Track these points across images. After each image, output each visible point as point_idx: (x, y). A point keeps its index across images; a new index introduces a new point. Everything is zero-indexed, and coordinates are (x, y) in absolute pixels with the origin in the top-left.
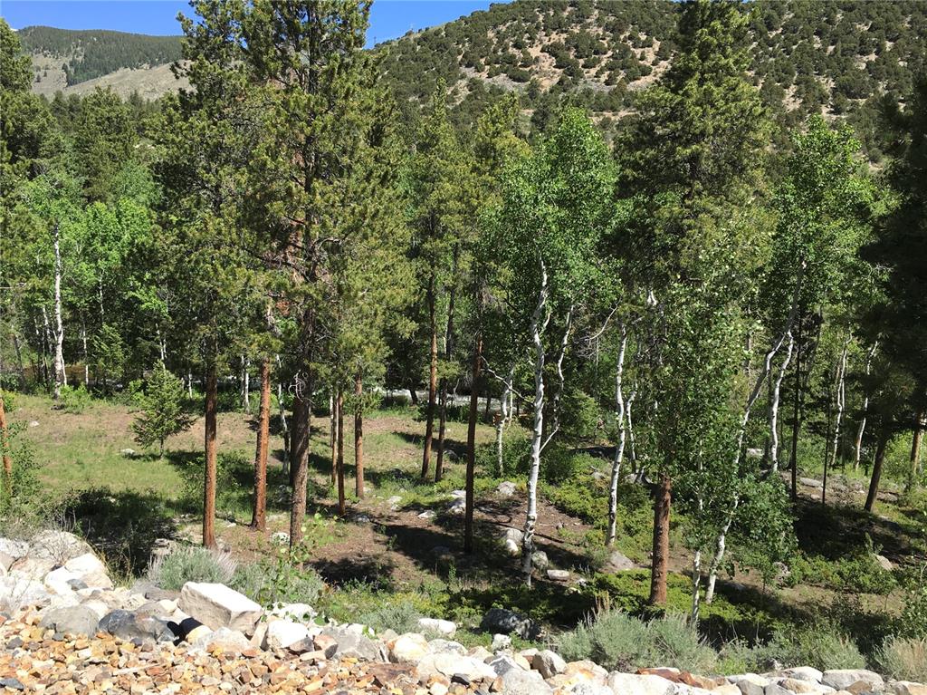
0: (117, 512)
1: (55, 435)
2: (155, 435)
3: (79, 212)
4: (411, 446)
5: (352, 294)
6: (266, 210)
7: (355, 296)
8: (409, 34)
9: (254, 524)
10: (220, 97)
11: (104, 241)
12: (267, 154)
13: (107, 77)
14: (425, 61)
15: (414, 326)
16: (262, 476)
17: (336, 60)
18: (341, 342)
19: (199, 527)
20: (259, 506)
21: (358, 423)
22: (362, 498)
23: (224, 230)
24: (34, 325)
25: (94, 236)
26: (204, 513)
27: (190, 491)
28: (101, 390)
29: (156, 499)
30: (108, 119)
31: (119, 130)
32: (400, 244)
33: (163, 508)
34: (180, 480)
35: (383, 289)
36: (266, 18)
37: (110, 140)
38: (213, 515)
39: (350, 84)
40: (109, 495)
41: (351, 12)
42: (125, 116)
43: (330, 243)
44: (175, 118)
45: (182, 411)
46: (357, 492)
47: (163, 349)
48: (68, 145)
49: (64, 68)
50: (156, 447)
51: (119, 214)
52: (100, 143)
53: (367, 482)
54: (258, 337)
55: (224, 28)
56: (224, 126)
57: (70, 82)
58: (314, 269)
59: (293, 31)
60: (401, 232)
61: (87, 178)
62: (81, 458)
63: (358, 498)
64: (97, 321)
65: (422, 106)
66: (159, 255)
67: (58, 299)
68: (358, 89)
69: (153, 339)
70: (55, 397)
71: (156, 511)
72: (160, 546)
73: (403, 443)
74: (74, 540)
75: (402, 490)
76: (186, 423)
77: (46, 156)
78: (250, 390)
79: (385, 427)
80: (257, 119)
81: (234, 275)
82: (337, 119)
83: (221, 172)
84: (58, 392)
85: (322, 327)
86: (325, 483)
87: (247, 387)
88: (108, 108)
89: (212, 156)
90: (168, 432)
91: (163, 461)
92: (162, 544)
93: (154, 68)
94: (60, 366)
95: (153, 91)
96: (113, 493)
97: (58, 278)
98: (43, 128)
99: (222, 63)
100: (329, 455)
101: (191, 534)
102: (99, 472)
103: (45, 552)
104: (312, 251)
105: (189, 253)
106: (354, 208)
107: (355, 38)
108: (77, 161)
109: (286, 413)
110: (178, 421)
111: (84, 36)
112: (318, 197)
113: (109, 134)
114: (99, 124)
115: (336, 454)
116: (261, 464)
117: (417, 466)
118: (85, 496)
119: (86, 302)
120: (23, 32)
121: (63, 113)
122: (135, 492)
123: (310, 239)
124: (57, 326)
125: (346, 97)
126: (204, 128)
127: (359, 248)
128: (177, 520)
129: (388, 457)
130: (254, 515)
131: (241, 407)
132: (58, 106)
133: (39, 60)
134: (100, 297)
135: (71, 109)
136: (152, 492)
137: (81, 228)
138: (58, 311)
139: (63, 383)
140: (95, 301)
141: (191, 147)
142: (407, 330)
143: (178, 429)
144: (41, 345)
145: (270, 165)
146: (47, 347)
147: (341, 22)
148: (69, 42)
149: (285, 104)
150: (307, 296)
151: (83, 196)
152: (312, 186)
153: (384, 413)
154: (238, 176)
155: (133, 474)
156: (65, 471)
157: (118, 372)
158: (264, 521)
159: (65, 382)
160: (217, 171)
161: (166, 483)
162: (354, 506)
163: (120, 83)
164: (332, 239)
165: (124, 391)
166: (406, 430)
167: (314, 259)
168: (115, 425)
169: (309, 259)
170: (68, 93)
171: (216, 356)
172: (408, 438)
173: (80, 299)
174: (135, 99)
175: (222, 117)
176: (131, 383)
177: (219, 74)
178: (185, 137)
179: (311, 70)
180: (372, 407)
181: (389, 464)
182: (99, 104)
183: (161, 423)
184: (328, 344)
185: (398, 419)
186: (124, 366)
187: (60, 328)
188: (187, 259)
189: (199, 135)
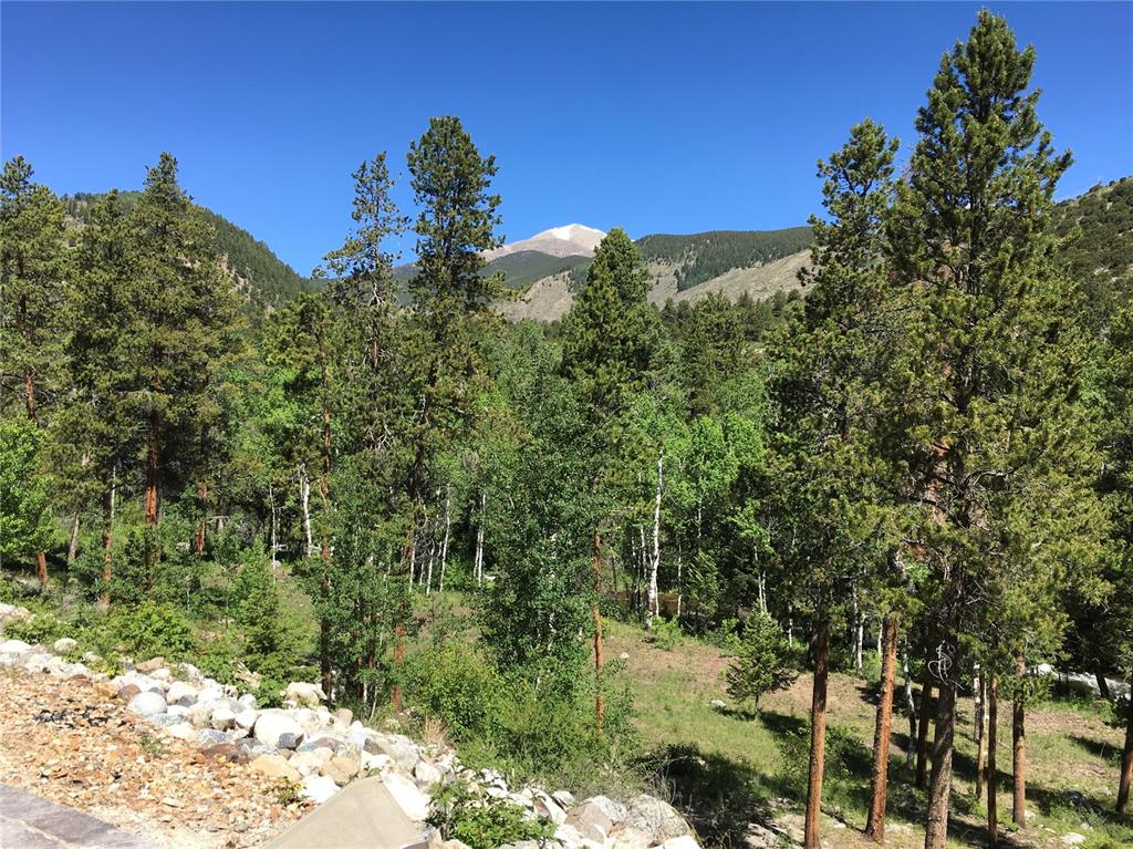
0: (705, 778)
1: (645, 672)
2: (750, 689)
3: (685, 428)
4: (1099, 760)
5: (1023, 546)
6: (906, 436)
7: (1027, 550)
8: (1096, 189)
9: (868, 831)
10: (850, 302)
11: (707, 457)
12: (911, 369)
13: (718, 278)
14: (1120, 220)
15: (1107, 587)
16: (881, 768)
17: (1007, 251)
18: (1005, 610)
19: (801, 819)
20: (877, 809)
21: (1018, 717)
22: (1023, 825)
23: (854, 459)
24: (631, 547)
25: (697, 452)
26: (807, 803)
27: (788, 767)
28: (694, 625)
29: (749, 770)
30: (718, 325)
31: (727, 337)
32: (1086, 473)
33: (758, 785)
34: (777, 752)
35: (1068, 540)
36: (915, 212)
37: (718, 348)
38: (818, 808)
39: (1026, 278)
40: (697, 754)
41: (1030, 191)
42: (735, 321)
43: (990, 477)
44: (798, 330)
45: (780, 665)
46: (1015, 814)
47: (761, 584)
48: (676, 355)
49: (676, 274)
50: (749, 704)
51: (725, 429)
52: (708, 351)
53: (1030, 802)
54: (887, 592)
55: (861, 225)
56: (854, 335)
57: (681, 288)
58: (967, 509)
59: (950, 221)
60: (1088, 457)
61: (693, 389)
62: (669, 704)
63: (1016, 825)
64: (692, 547)
65: (1114, 279)
66: (772, 483)
67: (656, 520)
68: (1037, 282)
69: (751, 572)
70: (646, 628)
71: (749, 786)
72: (754, 834)
73: (1085, 755)
74: (672, 814)
75: (1085, 826)
76: (785, 680)
77: (655, 368)
78: (864, 647)
79: (1056, 725)
80: (896, 324)
81: (864, 513)
82: (1007, 322)
83: (848, 388)
84: (649, 622)
85: (975, 586)
86: (966, 793)
87: (860, 644)
88: (717, 314)
89: (839, 370)
90: (764, 688)
91: (756, 723)
92: (755, 831)
93: (768, 266)
94: (653, 594)
95: (765, 290)
96: (701, 751)
97: (659, 497)
98: (654, 340)
99: (856, 264)
100: (973, 753)
101: (790, 826)
102: (687, 723)
103: (642, 822)
104: (965, 486)
105: (804, 482)
106: (1028, 434)
107: (1034, 222)
108: (684, 372)
109: (911, 686)
110: (775, 676)
111: (696, 240)
112: (977, 420)
113: (718, 341)
114: (708, 331)
115: (985, 753)
116: (881, 753)
117: (1109, 793)
118: (674, 751)
119: (684, 525)
120: (640, 242)
121: (672, 320)
122: (726, 757)
123: (962, 472)
124: (653, 548)
125: (1020, 295)
126: (830, 340)
127: (1035, 485)
128: (773, 803)
129: (1061, 771)
130: (870, 818)
131: (852, 668)
132: (668, 314)
133: (653, 269)
134: (698, 521)
135: (680, 316)
136: (744, 761)
137: (685, 445)
138: (656, 533)
139: (654, 614)
140: (693, 525)
141: (814, 361)
142: (1097, 593)
143: (775, 686)
144: (636, 569)
145: (914, 382)
146: (642, 572)
147: (1014, 204)
148: (682, 248)
149: (936, 308)
150: (955, 544)
151: (687, 409)
152: (969, 406)
153: (1055, 706)
154: (868, 391)
155: (724, 733)
156: (653, 716)
157: (711, 607)
158: (883, 830)
159: (657, 612)
160: (843, 387)
161: (761, 753)
162: (1010, 835)
163: (730, 285)
164: (993, 472)
165: (716, 630)
166: (1090, 735)
167: (968, 497)
168: (705, 669)
169: (961, 497)
170: (678, 299)
171: (830, 607)
172: (1094, 748)
173: (678, 521)
174: (744, 301)
175: (853, 324)
176: (724, 622)
177: (853, 277)
178: (809, 350)
179: (971, 266)
180: (1040, 697)
181: (1064, 782)
182: (709, 311)
183: (757, 676)
184: (985, 611)
185: (1077, 716)
186: (719, 602)
187: (656, 552)
188: (802, 489)
189: (824, 348)
